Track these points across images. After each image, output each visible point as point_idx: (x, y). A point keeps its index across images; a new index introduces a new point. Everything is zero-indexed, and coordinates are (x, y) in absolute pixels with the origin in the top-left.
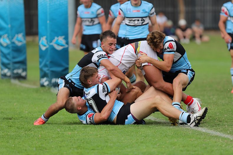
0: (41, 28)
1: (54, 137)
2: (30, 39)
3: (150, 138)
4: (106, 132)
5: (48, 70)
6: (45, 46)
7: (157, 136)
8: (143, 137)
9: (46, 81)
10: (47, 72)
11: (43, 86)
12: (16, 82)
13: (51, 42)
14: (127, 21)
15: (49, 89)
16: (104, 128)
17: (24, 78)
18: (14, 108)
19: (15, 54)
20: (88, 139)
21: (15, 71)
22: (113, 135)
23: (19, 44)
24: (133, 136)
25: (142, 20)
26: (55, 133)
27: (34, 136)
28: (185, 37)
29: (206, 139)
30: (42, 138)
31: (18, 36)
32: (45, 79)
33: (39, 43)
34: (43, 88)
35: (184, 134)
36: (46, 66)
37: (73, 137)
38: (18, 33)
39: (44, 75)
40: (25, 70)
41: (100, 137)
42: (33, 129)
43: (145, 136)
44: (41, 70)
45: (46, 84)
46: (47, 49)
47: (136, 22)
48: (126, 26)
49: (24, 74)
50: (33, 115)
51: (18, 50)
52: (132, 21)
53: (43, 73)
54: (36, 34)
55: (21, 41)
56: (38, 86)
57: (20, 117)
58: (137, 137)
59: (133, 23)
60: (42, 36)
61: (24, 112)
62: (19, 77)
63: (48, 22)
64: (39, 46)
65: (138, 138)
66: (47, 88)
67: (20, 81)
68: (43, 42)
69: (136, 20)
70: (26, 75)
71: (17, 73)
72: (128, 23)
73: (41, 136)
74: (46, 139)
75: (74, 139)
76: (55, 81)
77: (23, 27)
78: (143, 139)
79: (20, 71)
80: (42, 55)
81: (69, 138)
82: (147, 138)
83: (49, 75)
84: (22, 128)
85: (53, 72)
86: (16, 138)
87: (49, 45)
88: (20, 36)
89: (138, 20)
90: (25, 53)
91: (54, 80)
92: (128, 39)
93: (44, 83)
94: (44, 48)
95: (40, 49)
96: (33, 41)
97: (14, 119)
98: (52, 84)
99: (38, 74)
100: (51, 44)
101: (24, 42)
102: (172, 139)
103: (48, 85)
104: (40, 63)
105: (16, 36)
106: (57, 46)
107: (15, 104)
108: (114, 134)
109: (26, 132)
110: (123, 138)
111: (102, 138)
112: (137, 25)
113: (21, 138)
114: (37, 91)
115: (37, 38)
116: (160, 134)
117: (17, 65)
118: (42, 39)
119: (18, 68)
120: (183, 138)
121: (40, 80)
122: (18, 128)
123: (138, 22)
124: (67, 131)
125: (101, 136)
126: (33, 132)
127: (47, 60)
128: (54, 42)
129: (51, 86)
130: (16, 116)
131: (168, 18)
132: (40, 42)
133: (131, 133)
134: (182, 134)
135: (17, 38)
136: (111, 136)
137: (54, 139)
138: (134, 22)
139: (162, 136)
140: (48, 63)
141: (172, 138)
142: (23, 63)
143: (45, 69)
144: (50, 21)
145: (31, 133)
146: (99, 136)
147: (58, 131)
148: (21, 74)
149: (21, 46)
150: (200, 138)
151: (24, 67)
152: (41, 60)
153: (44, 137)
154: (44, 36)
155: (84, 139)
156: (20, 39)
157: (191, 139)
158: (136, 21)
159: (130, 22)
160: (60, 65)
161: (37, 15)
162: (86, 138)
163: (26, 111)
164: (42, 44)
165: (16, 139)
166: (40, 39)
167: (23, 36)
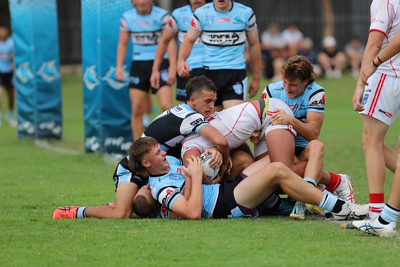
0: (87, 52)
1: (109, 238)
2: (67, 70)
3: (274, 241)
4: (197, 231)
5: (99, 124)
6: (93, 82)
7: (286, 237)
8: (262, 240)
9: (95, 142)
10: (98, 127)
11: (89, 151)
12: (43, 144)
13: (103, 75)
14: (206, 38)
15: (100, 156)
16: (196, 224)
17: (58, 137)
18: (41, 190)
19: (43, 97)
20: (168, 242)
21: (42, 126)
22: (210, 235)
23: (49, 79)
24: (244, 237)
25: (233, 37)
26: (110, 232)
27: (74, 237)
28: (333, 67)
29: (371, 242)
30: (89, 240)
31: (47, 65)
32: (93, 139)
33: (83, 77)
34: (90, 155)
35: (333, 233)
36: (94, 116)
37: (141, 240)
38: (47, 60)
39: (91, 133)
40: (59, 123)
41: (188, 239)
42: (73, 225)
43: (266, 237)
44: (87, 123)
45: (95, 147)
46: (96, 88)
47: (224, 39)
48: (205, 45)
49: (56, 131)
50: (73, 201)
51: (47, 89)
52: (216, 37)
53: (89, 130)
54: (78, 61)
55: (52, 75)
56: (82, 152)
57: (51, 204)
58: (252, 239)
59: (218, 41)
60: (89, 65)
61: (58, 196)
62: (49, 136)
63: (99, 41)
64: (84, 82)
65: (252, 241)
66: (96, 155)
67: (50, 143)
68: (90, 76)
69: (223, 35)
70: (61, 133)
71: (46, 130)
72: (208, 42)
73: (86, 238)
74: (95, 242)
75: (144, 242)
76: (110, 143)
77: (56, 50)
78: (263, 242)
79: (50, 126)
80: (88, 98)
81: (135, 241)
82: (269, 240)
83: (101, 132)
84: (54, 224)
85: (106, 127)
86: (43, 241)
87: (99, 80)
88: (51, 66)
89: (227, 36)
90: (59, 95)
91: (109, 141)
92: (207, 68)
93: (91, 146)
94: (91, 87)
95: (85, 88)
96: (74, 74)
97: (41, 208)
98: (105, 149)
99: (81, 130)
100: (104, 79)
101: (58, 75)
102: (312, 242)
103: (98, 149)
104: (85, 112)
105: (44, 65)
106: (114, 83)
107: (42, 183)
108: (212, 234)
109: (62, 231)
110: (227, 241)
111: (191, 241)
112: (225, 44)
113: (53, 240)
114: (79, 160)
115: (79, 69)
116: (292, 233)
117: (45, 116)
118: (88, 70)
119: (48, 121)
120: (331, 241)
121: (85, 141)
122: (47, 223)
123: (228, 39)
124: (131, 228)
125: (190, 237)
126: (72, 231)
127: (96, 107)
128: (109, 75)
129: (104, 152)
130: (44, 203)
131: (305, 35)
132: (86, 76)
133: (241, 232)
134: (329, 233)
135: (46, 68)
136: (207, 238)
137: (109, 242)
138: (219, 39)
139: (294, 237)
140: (98, 112)
141: (311, 240)
142: (56, 111)
143: (94, 122)
144: (102, 39)
145: (70, 231)
146: (186, 237)
147: (116, 229)
148: (52, 130)
149: (53, 83)
150: (360, 241)
151: (58, 118)
152: (86, 106)
153: (92, 238)
154: (92, 65)
155: (160, 242)
156: (50, 70)
157: (345, 243)
158: (222, 37)
159: (213, 39)
160: (119, 116)
161: (79, 29)
162: (164, 240)
163: (60, 194)
164: (87, 78)
165: (45, 243)
166: (85, 70)
167: (56, 64)
